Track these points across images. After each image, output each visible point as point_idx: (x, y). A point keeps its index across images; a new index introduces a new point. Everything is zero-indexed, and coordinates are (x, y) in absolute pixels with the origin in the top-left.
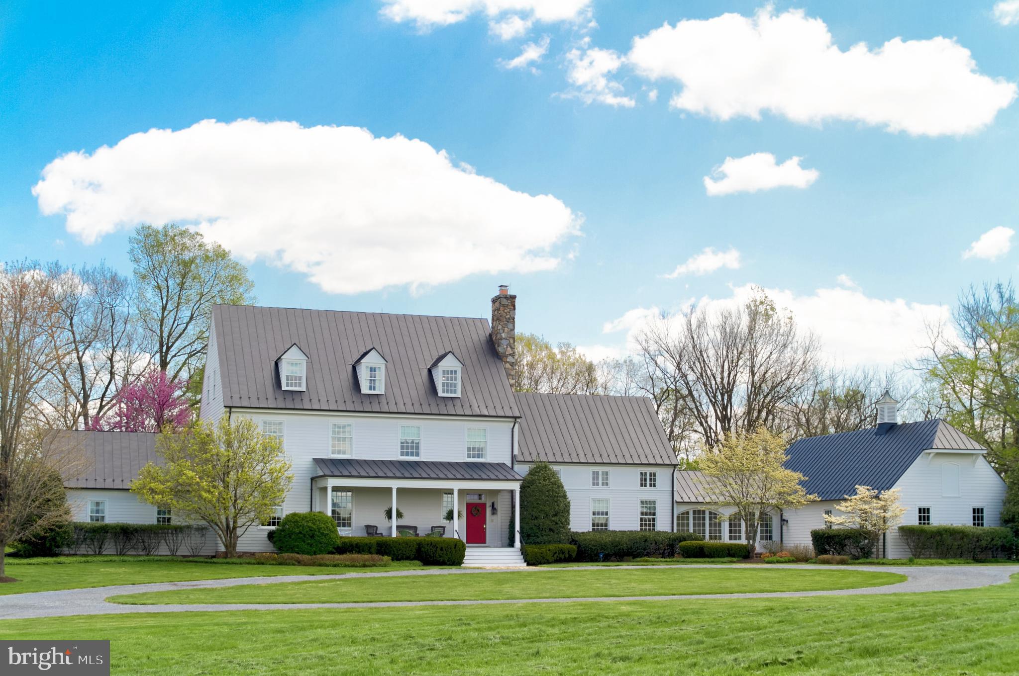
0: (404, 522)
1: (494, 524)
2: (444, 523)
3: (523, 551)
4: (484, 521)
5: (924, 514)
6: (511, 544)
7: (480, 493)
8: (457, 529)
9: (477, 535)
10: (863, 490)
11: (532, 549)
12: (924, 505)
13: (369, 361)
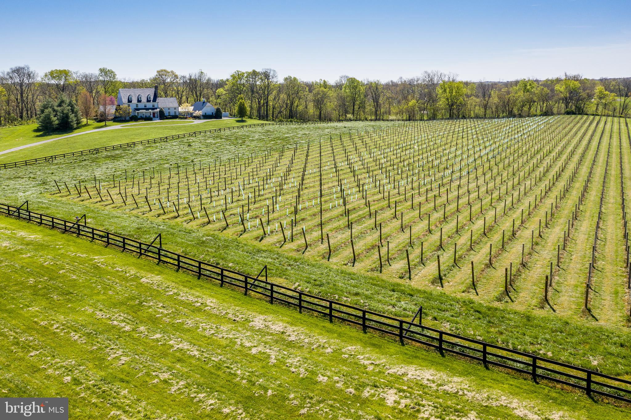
1: (156, 115)
5: (206, 113)
6: (158, 118)
8: (152, 116)
13: (140, 96)
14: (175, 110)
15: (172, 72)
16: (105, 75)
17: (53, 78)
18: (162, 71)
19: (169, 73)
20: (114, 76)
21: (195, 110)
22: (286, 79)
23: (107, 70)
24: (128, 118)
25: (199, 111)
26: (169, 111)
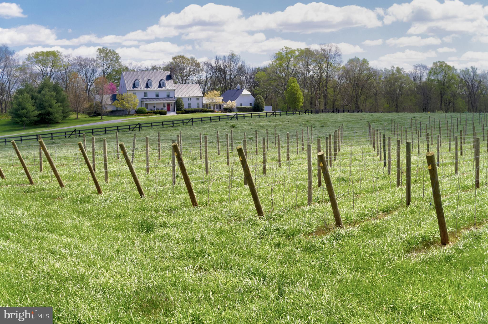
0: (157, 108)
1: (171, 108)
2: (163, 108)
3: (176, 112)
4: (170, 107)
5: (241, 105)
6: (174, 111)
7: (169, 103)
8: (165, 109)
9: (169, 110)
10: (230, 101)
11: (178, 112)
12: (241, 103)
13: (150, 81)
14: (198, 102)
15: (192, 58)
16: (105, 57)
17: (38, 62)
18: (179, 57)
19: (188, 60)
20: (117, 59)
21: (225, 100)
22: (351, 61)
23: (108, 51)
24: (133, 112)
25: (232, 101)
26: (190, 102)
